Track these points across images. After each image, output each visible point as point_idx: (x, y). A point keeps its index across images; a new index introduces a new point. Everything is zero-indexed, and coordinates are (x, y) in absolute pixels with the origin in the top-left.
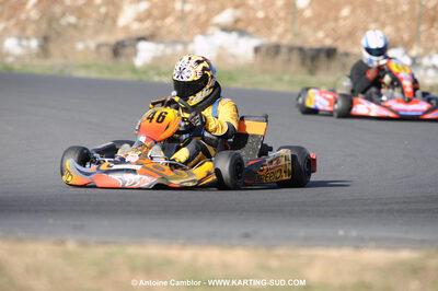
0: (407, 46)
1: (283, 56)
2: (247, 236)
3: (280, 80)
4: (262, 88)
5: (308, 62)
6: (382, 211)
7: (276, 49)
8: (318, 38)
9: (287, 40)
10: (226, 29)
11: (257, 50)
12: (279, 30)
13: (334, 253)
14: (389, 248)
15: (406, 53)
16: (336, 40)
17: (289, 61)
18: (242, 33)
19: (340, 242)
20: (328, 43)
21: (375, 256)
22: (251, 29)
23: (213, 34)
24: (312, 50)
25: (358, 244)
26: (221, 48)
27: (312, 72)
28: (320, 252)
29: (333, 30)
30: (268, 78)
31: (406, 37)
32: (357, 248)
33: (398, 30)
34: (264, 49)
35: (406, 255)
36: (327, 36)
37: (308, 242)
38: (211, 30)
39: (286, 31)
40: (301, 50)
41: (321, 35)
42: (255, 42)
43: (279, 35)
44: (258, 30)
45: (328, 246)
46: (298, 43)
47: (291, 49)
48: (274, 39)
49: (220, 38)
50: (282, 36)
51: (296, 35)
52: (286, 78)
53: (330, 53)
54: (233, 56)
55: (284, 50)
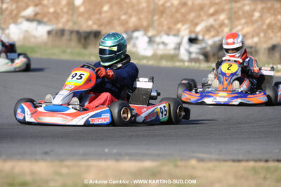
0: (146, 30)
1: (66, 36)
2: (46, 153)
3: (64, 52)
4: (54, 57)
5: (83, 41)
6: (132, 136)
7: (62, 32)
8: (89, 25)
9: (69, 26)
10: (29, 20)
11: (49, 33)
12: (64, 20)
13: (103, 164)
14: (137, 160)
15: (145, 34)
16: (100, 26)
17: (70, 40)
18: (40, 22)
19: (106, 157)
20: (95, 28)
21: (129, 165)
22: (45, 20)
23: (21, 23)
24: (85, 32)
25: (118, 157)
26: (26, 31)
27: (85, 47)
28: (93, 163)
29: (98, 19)
30: (57, 51)
31: (145, 24)
32: (117, 160)
33: (140, 19)
34: (54, 32)
35: (148, 164)
36: (94, 23)
37: (86, 156)
38: (20, 20)
39: (68, 21)
40: (78, 32)
41: (90, 23)
42: (48, 28)
43: (64, 23)
44: (50, 20)
45: (98, 160)
46: (76, 28)
47: (71, 32)
48: (60, 26)
49: (26, 25)
50: (65, 24)
51: (75, 23)
52: (69, 51)
53: (97, 34)
54: (35, 37)
55: (67, 33)
